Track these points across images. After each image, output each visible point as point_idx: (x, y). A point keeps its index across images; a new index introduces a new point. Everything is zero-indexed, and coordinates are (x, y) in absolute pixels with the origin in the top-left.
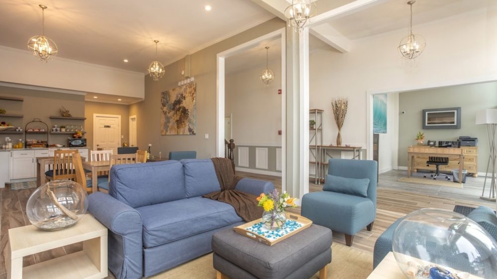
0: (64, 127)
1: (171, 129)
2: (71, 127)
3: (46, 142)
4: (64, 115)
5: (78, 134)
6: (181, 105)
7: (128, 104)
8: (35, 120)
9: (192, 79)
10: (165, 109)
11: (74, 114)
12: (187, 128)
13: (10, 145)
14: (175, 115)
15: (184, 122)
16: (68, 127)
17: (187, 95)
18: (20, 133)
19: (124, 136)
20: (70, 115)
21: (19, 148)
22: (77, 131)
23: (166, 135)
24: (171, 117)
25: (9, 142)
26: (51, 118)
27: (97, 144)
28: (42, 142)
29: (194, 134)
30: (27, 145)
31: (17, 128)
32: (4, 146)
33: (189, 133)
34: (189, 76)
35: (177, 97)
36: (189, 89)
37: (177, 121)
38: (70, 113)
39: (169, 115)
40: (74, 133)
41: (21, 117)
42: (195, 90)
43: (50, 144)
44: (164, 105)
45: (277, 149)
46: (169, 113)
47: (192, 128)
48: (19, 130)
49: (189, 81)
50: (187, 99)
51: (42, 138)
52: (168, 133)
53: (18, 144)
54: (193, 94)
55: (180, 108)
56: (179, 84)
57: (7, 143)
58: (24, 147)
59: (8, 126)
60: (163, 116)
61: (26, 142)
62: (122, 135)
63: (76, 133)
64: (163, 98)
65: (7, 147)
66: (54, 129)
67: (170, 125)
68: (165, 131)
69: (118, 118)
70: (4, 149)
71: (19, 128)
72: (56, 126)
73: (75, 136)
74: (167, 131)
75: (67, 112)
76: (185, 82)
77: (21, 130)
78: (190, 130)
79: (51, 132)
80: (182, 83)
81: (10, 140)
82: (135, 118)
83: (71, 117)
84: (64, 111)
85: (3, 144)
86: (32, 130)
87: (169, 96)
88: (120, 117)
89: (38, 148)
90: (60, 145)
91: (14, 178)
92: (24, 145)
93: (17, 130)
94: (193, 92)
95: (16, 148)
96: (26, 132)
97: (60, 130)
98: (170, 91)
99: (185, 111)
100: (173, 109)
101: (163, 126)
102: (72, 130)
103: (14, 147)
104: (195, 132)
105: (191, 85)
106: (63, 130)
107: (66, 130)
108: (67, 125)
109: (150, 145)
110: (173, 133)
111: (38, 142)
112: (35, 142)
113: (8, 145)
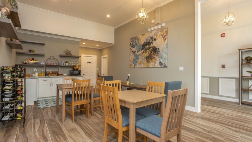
0: (68, 62)
1: (140, 63)
2: (72, 62)
3: (57, 72)
4: (68, 54)
5: (76, 67)
6: (151, 45)
7: (100, 48)
8: (52, 57)
9: (164, 25)
10: (134, 49)
11: (73, 54)
12: (158, 62)
13: (37, 74)
14: (145, 53)
15: (154, 58)
16: (69, 62)
17: (158, 37)
18: (42, 66)
19: (98, 69)
20: (71, 54)
21: (42, 76)
22: (75, 65)
23: (134, 68)
24: (140, 55)
25: (36, 72)
26: (61, 56)
27: (83, 74)
28: (55, 72)
29: (165, 66)
30: (47, 74)
31: (41, 63)
32: (33, 75)
33: (160, 66)
34: (160, 23)
35: (147, 40)
36: (159, 32)
37: (147, 57)
38: (71, 53)
39: (138, 54)
40: (73, 66)
41: (43, 55)
42: (167, 32)
43: (60, 73)
44: (133, 47)
45: (219, 79)
46: (138, 52)
47: (163, 62)
48: (42, 64)
49: (159, 26)
50: (157, 40)
51: (55, 70)
52: (137, 66)
53: (41, 74)
54: (165, 36)
55: (150, 48)
56: (149, 30)
57: (35, 73)
58: (45, 75)
59: (36, 61)
60: (132, 54)
61: (46, 73)
62: (97, 68)
63: (75, 66)
64: (132, 42)
65: (35, 75)
66: (62, 63)
67: (139, 60)
68: (134, 65)
69: (95, 57)
70: (33, 77)
71: (42, 62)
72: (63, 61)
73: (75, 68)
74: (135, 65)
75: (70, 52)
76: (156, 28)
77: (43, 64)
78: (161, 64)
79: (61, 66)
80: (152, 29)
81: (37, 70)
82: (106, 57)
83: (72, 55)
84: (68, 51)
85: (32, 73)
86: (49, 64)
87: (138, 40)
88: (96, 56)
89: (53, 76)
90: (65, 74)
91: (39, 97)
92: (45, 74)
93: (41, 64)
94: (165, 35)
95: (40, 76)
96: (46, 65)
97: (66, 64)
98: (139, 36)
99: (155, 50)
100: (143, 49)
101: (132, 62)
102: (72, 64)
103: (39, 75)
104: (167, 65)
105: (162, 29)
106: (67, 64)
107: (69, 64)
108: (69, 61)
109: (129, 75)
110: (142, 66)
111: (53, 72)
112: (51, 72)
113: (36, 74)
